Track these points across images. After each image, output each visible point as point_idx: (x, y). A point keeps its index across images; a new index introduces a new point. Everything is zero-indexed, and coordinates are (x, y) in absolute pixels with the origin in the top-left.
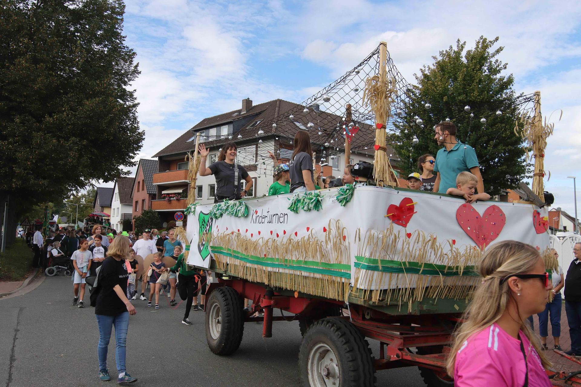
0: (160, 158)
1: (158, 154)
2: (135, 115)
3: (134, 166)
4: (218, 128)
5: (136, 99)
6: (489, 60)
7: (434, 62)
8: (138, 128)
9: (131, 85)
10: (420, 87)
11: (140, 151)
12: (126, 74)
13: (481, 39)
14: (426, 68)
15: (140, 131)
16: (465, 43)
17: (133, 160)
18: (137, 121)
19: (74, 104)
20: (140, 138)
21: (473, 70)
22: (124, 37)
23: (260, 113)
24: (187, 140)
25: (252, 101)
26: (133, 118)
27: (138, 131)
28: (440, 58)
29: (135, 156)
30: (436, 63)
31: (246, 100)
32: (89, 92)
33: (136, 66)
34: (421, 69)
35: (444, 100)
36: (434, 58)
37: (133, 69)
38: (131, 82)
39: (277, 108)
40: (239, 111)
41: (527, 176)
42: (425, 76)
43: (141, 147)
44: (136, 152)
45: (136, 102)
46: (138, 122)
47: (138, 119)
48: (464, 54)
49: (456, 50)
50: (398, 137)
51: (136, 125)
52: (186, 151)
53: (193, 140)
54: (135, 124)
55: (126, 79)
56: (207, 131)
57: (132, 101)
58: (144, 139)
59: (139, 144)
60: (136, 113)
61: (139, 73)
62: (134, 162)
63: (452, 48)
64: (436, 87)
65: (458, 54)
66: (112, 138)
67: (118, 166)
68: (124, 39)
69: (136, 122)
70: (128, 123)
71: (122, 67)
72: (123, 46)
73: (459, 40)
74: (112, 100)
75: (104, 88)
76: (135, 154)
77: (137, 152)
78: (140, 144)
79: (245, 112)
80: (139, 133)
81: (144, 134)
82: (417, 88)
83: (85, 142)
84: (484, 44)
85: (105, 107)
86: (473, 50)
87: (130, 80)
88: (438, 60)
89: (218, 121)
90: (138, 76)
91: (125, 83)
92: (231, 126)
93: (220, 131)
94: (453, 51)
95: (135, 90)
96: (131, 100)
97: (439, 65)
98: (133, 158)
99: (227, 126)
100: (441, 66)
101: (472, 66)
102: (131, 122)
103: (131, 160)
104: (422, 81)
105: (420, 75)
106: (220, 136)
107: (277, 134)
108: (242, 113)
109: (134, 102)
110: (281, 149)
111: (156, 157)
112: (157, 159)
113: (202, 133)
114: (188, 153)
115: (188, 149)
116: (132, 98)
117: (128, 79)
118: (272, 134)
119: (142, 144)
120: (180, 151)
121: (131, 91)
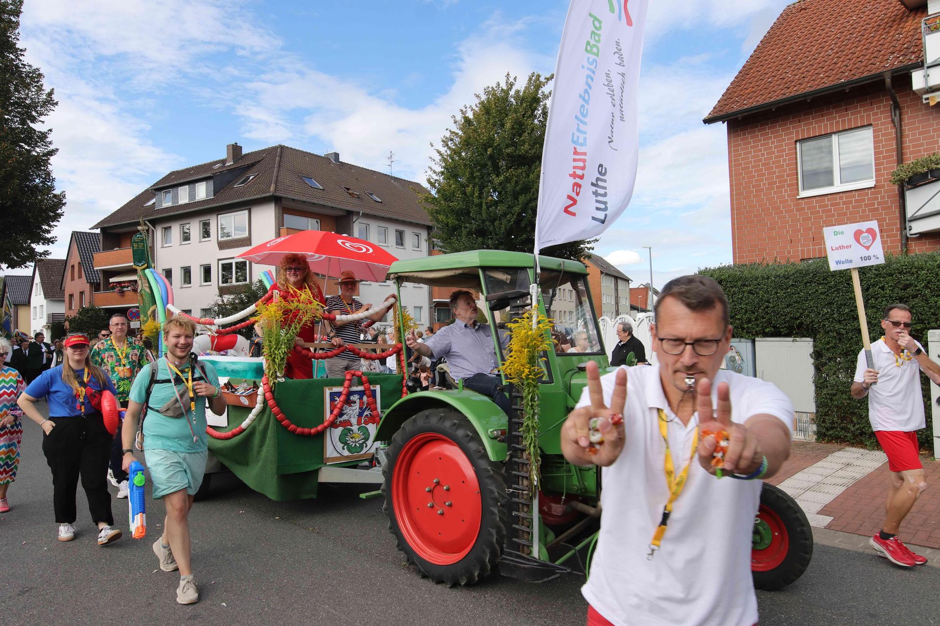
0: (103, 230)
1: (98, 224)
2: (47, 168)
3: (50, 243)
4: (192, 186)
5: (50, 143)
6: (541, 103)
7: (477, 101)
8: (52, 188)
9: (43, 122)
10: (460, 133)
11: (59, 221)
12: (34, 106)
13: (533, 76)
14: (468, 109)
15: (57, 192)
16: (515, 79)
17: (48, 236)
18: (51, 178)
20: (59, 201)
21: (523, 117)
22: (21, 50)
23: (253, 165)
24: (145, 203)
25: (241, 147)
26: (45, 174)
27: (53, 192)
28: (484, 97)
29: (52, 229)
30: (480, 104)
31: (233, 145)
33: (50, 94)
34: (462, 110)
35: (488, 153)
36: (478, 96)
37: (45, 97)
38: (42, 118)
39: (277, 158)
40: (223, 162)
41: (586, 247)
42: (467, 121)
43: (60, 215)
44: (52, 224)
45: (52, 147)
46: (53, 180)
47: (53, 175)
48: (512, 93)
49: (505, 88)
50: (434, 198)
51: (49, 184)
53: (154, 203)
54: (48, 182)
55: (34, 113)
56: (175, 189)
57: (45, 146)
58: (65, 203)
60: (49, 166)
61: (54, 104)
62: (51, 238)
63: (499, 85)
64: (479, 135)
65: (506, 92)
66: (10, 203)
67: (30, 243)
68: (22, 53)
69: (49, 179)
70: (37, 181)
71: (27, 95)
72: (22, 64)
73: (508, 75)
74: (7, 147)
76: (50, 226)
77: (55, 223)
78: (59, 211)
79: (232, 163)
80: (55, 196)
81: (64, 197)
82: (457, 134)
84: (536, 83)
86: (523, 89)
87: (41, 114)
88: (482, 100)
89: (191, 175)
90: (53, 108)
91: (34, 120)
92: (211, 183)
93: (195, 191)
94: (500, 89)
95: (51, 130)
96: (42, 145)
97: (483, 106)
98: (48, 232)
99: (204, 183)
100: (486, 108)
101: (522, 112)
102: (41, 179)
103: (46, 235)
104: (463, 124)
105: (459, 117)
106: (195, 198)
107: (278, 194)
108: (228, 164)
109: (49, 148)
110: (285, 216)
111: (97, 229)
112: (98, 231)
113: (166, 193)
114: (146, 222)
115: (146, 216)
116: (44, 142)
117: (37, 113)
118: (271, 194)
119: (62, 212)
120: (134, 219)
121: (43, 131)
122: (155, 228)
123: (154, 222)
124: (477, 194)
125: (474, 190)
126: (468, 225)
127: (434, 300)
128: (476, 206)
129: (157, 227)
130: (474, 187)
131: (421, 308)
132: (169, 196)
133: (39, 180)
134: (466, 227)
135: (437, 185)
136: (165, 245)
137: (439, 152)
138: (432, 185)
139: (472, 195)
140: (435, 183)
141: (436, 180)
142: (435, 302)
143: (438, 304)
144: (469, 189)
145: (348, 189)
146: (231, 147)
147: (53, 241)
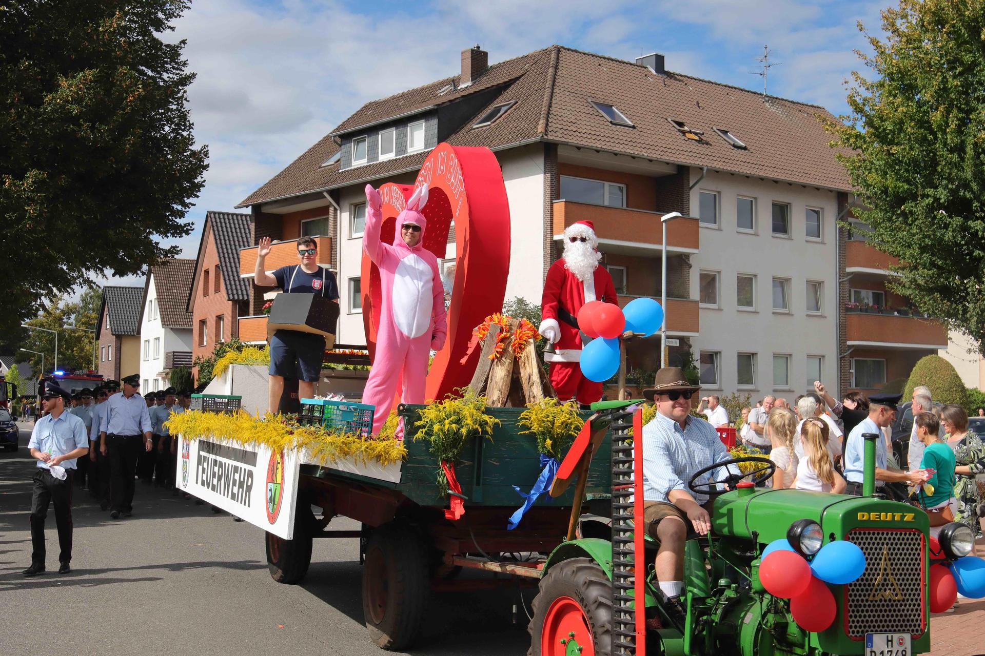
0: (257, 208)
1: (249, 198)
2: (182, 107)
3: (184, 234)
4: (401, 128)
5: (184, 64)
8: (189, 141)
9: (173, 29)
11: (198, 197)
15: (196, 147)
17: (181, 221)
18: (188, 123)
19: (34, 87)
20: (198, 163)
23: (506, 85)
24: (324, 161)
25: (486, 54)
26: (179, 116)
27: (190, 147)
29: (187, 209)
31: (472, 51)
32: (70, 56)
38: (173, 22)
39: (551, 71)
40: (454, 82)
43: (201, 185)
44: (187, 201)
45: (187, 71)
46: (191, 126)
47: (191, 118)
51: (185, 133)
52: (321, 189)
53: (338, 161)
54: (183, 130)
55: (161, 15)
56: (373, 136)
57: (177, 69)
58: (208, 166)
59: (196, 181)
60: (184, 102)
62: (185, 225)
66: (127, 168)
67: (151, 233)
69: (185, 125)
70: (167, 128)
75: (104, 45)
76: (185, 205)
77: (192, 200)
78: (199, 180)
79: (470, 84)
80: (194, 154)
81: (206, 155)
83: (63, 180)
85: (108, 92)
87: (170, 16)
89: (401, 108)
91: (159, 25)
92: (434, 122)
93: (406, 137)
95: (184, 42)
96: (173, 68)
98: (181, 214)
99: (422, 122)
102: (173, 126)
103: (178, 220)
106: (406, 149)
107: (551, 137)
108: (463, 86)
109: (182, 73)
110: (564, 179)
111: (247, 207)
112: (248, 211)
113: (358, 142)
114: (325, 194)
115: (326, 184)
116: (176, 63)
117: (165, 14)
118: (538, 139)
119: (202, 180)
120: (305, 189)
121: (172, 43)
122: (338, 205)
123: (338, 195)
124: (953, 126)
125: (947, 118)
126: (930, 191)
127: (849, 343)
128: (951, 151)
129: (341, 203)
130: (948, 111)
131: (821, 358)
132: (364, 146)
133: (170, 127)
134: (928, 196)
135: (867, 108)
136: (354, 236)
137: (875, 43)
138: (859, 110)
139: (943, 130)
140: (864, 105)
141: (865, 100)
142: (850, 347)
143: (858, 351)
144: (936, 117)
145: (681, 124)
146: (469, 55)
147: (188, 230)
